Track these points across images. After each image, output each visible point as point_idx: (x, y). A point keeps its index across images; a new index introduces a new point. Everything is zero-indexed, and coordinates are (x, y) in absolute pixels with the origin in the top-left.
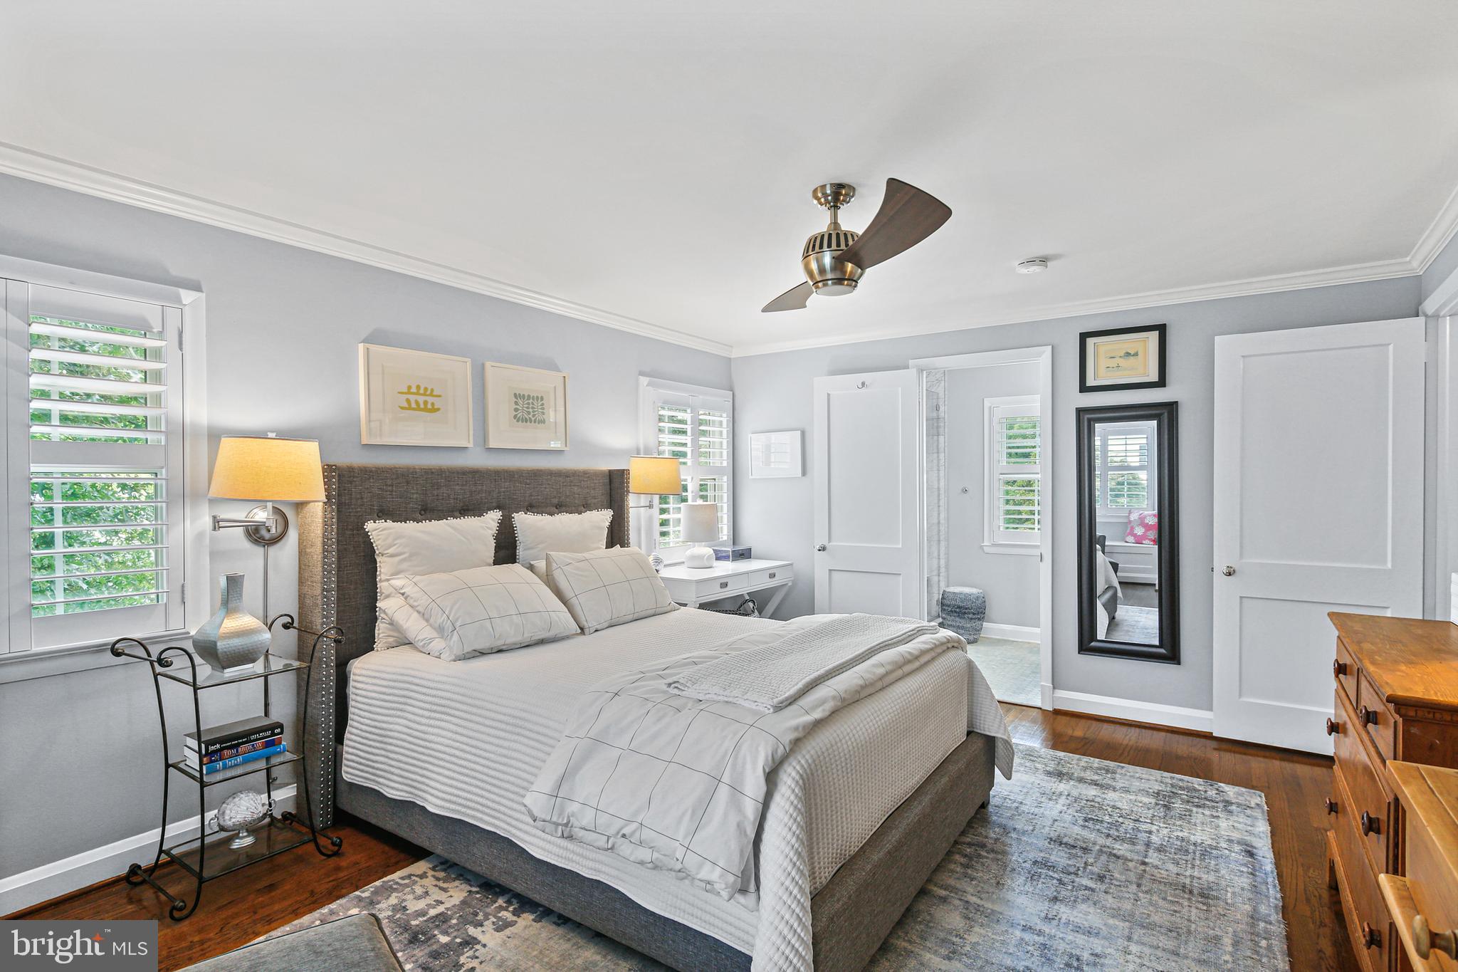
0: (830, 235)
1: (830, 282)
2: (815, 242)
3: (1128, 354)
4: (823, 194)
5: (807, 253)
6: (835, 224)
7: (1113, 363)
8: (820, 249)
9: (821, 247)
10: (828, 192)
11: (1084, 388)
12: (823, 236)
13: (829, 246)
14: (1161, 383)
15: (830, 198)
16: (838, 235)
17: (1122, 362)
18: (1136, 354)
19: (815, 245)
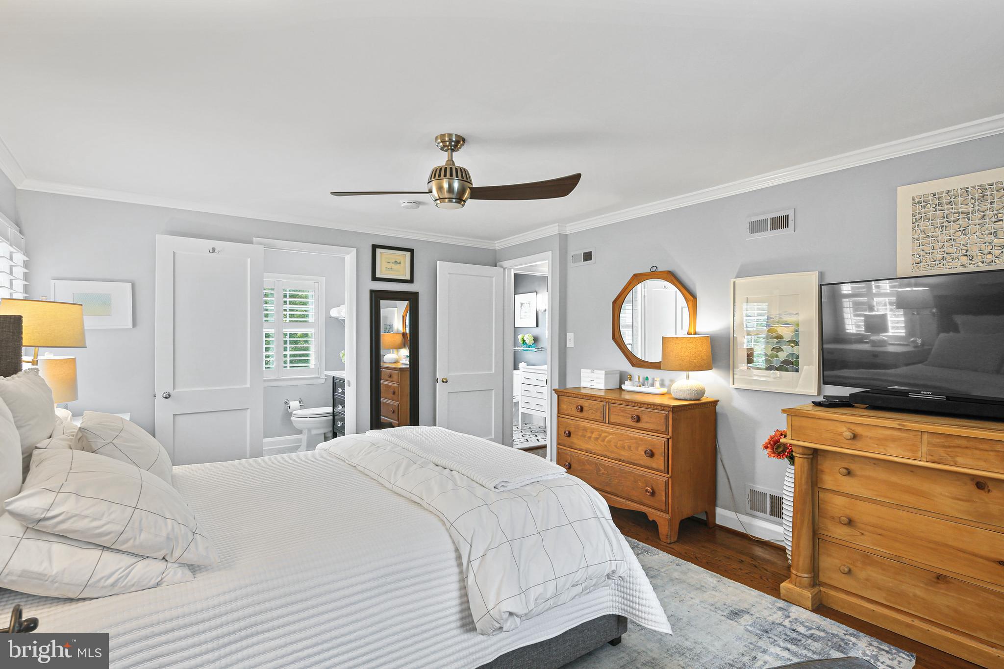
0: (446, 169)
1: (446, 200)
2: (436, 171)
3: (396, 262)
4: (450, 139)
5: (431, 179)
6: (451, 161)
7: (389, 266)
8: (439, 177)
9: (439, 176)
10: (454, 139)
11: (374, 278)
12: (441, 169)
13: (445, 176)
14: (411, 281)
15: (453, 143)
16: (451, 169)
17: (394, 266)
18: (400, 263)
19: (438, 174)
